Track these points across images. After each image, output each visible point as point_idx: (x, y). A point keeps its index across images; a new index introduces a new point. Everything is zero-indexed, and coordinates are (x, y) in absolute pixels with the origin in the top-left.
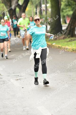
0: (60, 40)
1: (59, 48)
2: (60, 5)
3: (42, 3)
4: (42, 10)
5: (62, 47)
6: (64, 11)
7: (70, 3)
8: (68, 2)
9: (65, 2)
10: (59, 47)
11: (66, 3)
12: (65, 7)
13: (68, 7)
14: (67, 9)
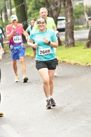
0: (28, 48)
1: (27, 57)
2: (26, 9)
3: (7, 7)
4: (7, 15)
5: (31, 55)
6: (32, 15)
7: (38, 6)
8: (36, 5)
9: (32, 5)
10: (27, 55)
11: (34, 6)
12: (33, 11)
13: (36, 11)
14: (35, 12)
